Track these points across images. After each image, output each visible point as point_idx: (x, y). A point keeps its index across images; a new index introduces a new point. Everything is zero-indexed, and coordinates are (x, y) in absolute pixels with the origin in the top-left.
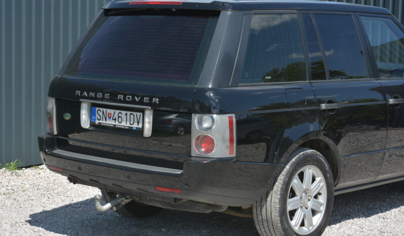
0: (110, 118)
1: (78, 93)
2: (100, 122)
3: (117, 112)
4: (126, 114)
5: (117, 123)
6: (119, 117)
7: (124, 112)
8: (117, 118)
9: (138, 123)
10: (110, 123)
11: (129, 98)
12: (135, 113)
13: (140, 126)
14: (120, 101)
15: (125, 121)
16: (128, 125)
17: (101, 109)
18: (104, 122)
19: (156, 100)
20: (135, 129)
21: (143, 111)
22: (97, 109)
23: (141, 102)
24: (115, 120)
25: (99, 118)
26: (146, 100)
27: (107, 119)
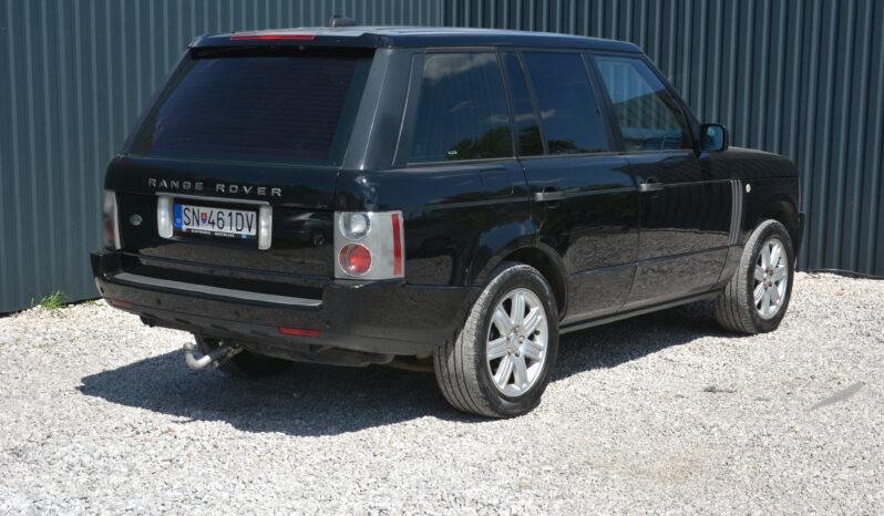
0: (204, 221)
1: (153, 182)
2: (190, 227)
3: (216, 211)
4: (230, 214)
5: (216, 229)
6: (219, 219)
7: (226, 212)
8: (216, 221)
9: (250, 228)
10: (205, 228)
11: (234, 189)
12: (244, 213)
13: (253, 232)
14: (220, 194)
15: (229, 225)
16: (234, 231)
17: (191, 208)
18: (195, 227)
19: (277, 191)
20: (244, 237)
21: (256, 209)
22: (184, 207)
23: (253, 195)
24: (213, 223)
25: (187, 221)
26: (261, 191)
27: (201, 222)
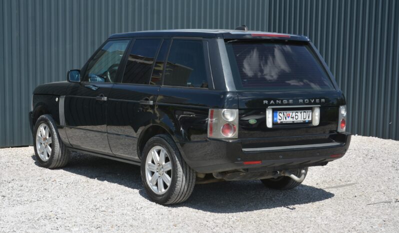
0: (288, 117)
1: (266, 102)
2: (281, 121)
3: (294, 112)
4: (301, 113)
5: (294, 120)
6: (296, 115)
7: (299, 112)
8: (294, 117)
9: (309, 117)
10: (290, 120)
11: (307, 101)
12: (306, 111)
13: (310, 119)
15: (300, 117)
16: (303, 120)
17: (282, 112)
18: (285, 120)
19: (323, 100)
20: (307, 121)
22: (278, 112)
25: (280, 118)
26: (318, 101)
27: (287, 118)
